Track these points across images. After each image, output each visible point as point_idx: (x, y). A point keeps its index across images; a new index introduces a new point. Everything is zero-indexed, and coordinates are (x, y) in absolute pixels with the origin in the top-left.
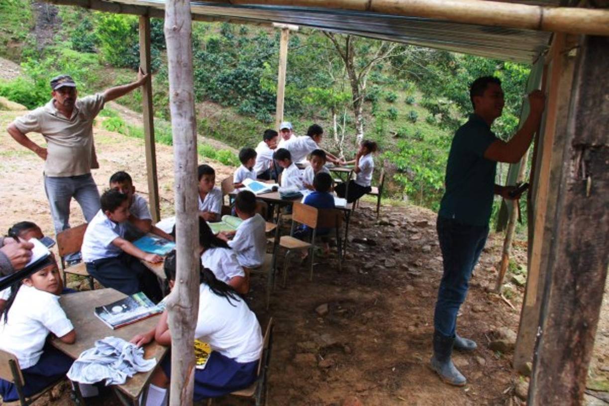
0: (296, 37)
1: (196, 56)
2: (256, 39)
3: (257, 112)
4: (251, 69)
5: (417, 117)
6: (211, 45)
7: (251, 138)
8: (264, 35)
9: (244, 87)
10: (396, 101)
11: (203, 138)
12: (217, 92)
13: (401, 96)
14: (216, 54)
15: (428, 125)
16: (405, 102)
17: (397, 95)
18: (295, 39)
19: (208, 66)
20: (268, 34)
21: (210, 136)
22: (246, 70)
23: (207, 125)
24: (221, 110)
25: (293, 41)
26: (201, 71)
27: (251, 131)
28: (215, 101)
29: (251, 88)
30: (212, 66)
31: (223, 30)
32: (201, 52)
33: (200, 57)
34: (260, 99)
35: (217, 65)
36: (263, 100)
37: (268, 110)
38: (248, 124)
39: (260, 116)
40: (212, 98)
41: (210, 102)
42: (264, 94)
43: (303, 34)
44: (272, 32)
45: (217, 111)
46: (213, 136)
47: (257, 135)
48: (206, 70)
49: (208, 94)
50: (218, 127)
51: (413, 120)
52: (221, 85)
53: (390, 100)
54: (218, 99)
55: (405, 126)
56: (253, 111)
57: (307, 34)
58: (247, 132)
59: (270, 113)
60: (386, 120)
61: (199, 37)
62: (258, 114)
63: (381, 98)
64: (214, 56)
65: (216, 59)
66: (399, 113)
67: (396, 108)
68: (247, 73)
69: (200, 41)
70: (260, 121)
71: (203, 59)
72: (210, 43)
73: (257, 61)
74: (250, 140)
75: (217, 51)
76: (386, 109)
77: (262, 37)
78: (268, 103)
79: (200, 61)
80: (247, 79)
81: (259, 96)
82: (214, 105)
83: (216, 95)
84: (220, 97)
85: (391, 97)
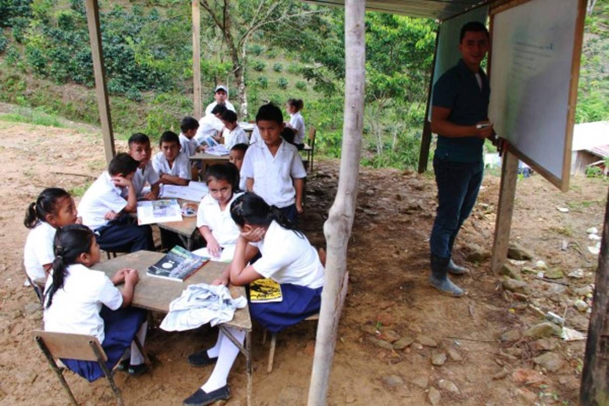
0: (155, 11)
1: (49, 34)
2: (114, 14)
3: (126, 90)
4: (114, 46)
5: (287, 83)
6: (63, 21)
7: (124, 118)
8: (120, 9)
9: (108, 65)
10: (265, 69)
11: (72, 122)
12: (79, 73)
13: (269, 64)
14: (71, 31)
15: (298, 91)
16: (274, 69)
17: (264, 64)
18: (154, 12)
19: (65, 45)
20: (123, 7)
21: (78, 120)
22: (109, 47)
23: (74, 108)
24: (86, 92)
25: (153, 14)
26: (58, 51)
27: (122, 111)
28: (79, 82)
29: (116, 66)
30: (69, 44)
31: (74, 5)
32: (54, 30)
33: (54, 35)
34: (127, 77)
35: (74, 43)
36: (130, 78)
37: (138, 88)
38: (119, 104)
39: (130, 94)
40: (75, 79)
41: (73, 83)
42: (131, 71)
43: (161, 6)
44: (127, 6)
45: (83, 92)
46: (82, 119)
47: (131, 115)
48: (63, 49)
49: (69, 76)
50: (87, 110)
51: (283, 86)
52: (83, 64)
53: (259, 69)
54: (82, 80)
55: (277, 94)
56: (122, 90)
57: (166, 7)
58: (118, 113)
59: (140, 90)
60: (258, 89)
61: (48, 12)
62: (127, 93)
63: (250, 67)
64: (70, 34)
65: (72, 37)
66: (269, 80)
67: (265, 76)
68: (110, 50)
69: (50, 17)
70: (130, 99)
71: (58, 38)
72: (61, 19)
73: (118, 37)
74: (123, 120)
75: (72, 28)
76: (256, 78)
77: (120, 12)
78: (137, 80)
79: (55, 39)
80: (111, 57)
81: (126, 73)
82: (78, 87)
83: (79, 76)
84: (83, 78)
85: (259, 66)
